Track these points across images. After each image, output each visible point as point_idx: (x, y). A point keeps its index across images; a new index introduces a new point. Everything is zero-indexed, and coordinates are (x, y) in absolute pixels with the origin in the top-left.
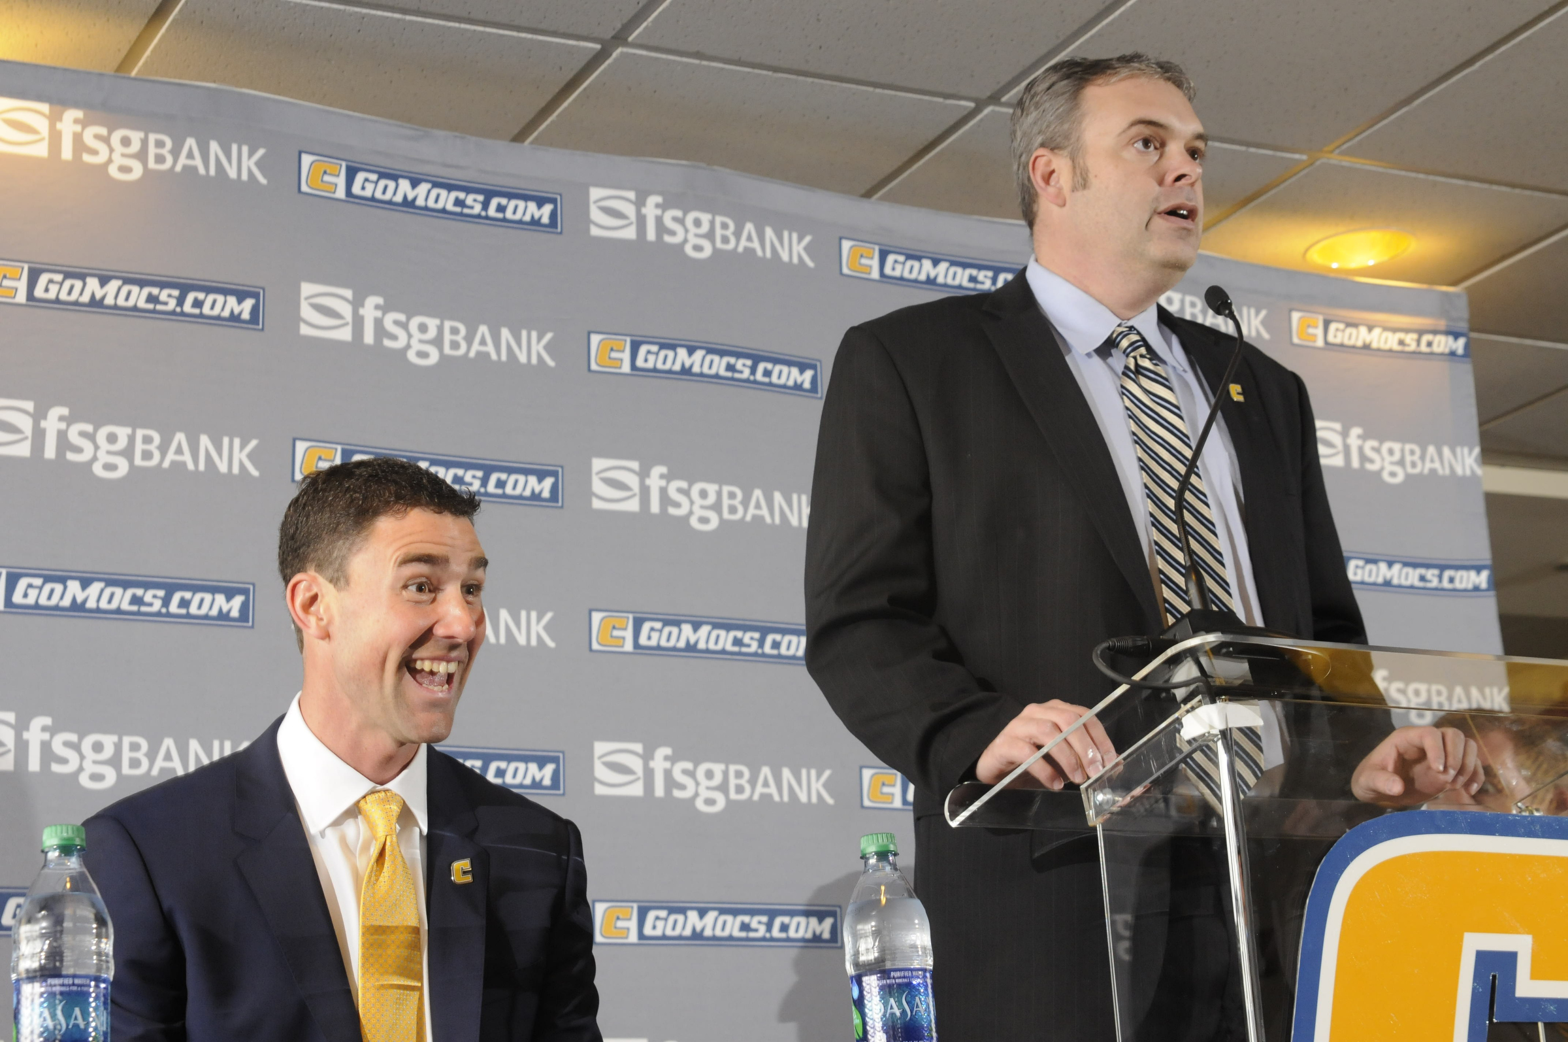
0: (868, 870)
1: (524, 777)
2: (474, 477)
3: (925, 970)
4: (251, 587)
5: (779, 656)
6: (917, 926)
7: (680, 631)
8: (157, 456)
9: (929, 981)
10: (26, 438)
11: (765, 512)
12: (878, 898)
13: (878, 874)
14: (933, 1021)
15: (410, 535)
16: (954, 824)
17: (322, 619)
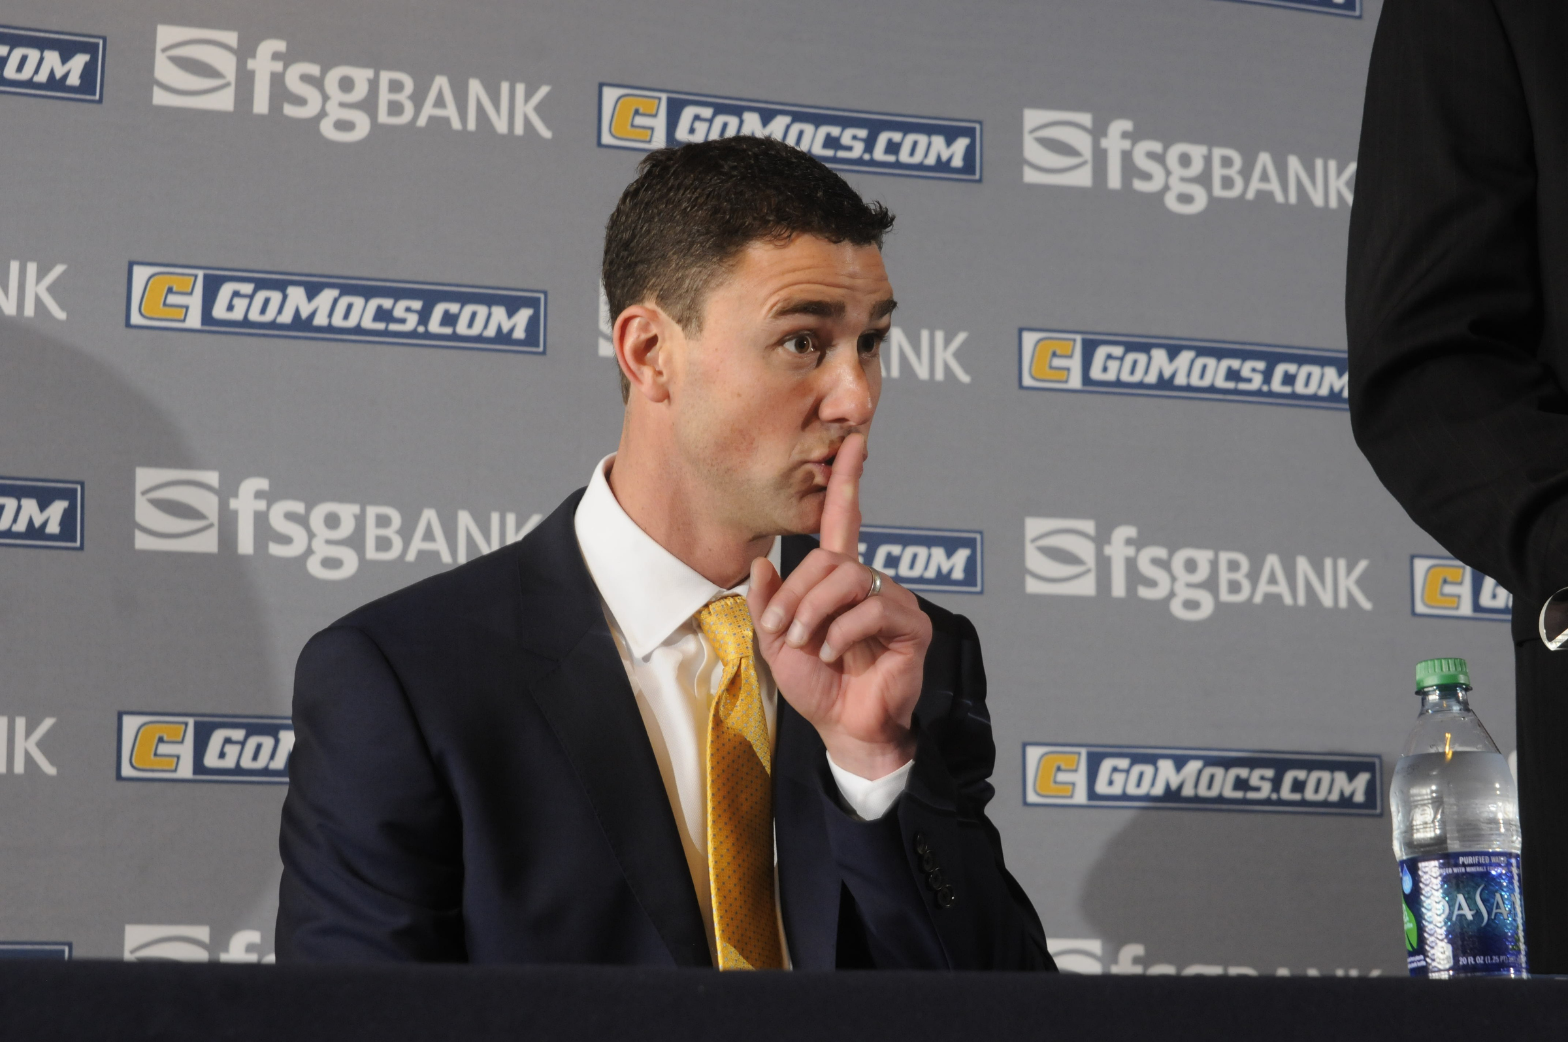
0: (1427, 711)
1: (926, 568)
2: (855, 138)
3: (1509, 855)
4: (542, 296)
5: (1294, 396)
6: (1498, 792)
7: (1150, 359)
8: (409, 109)
9: (1515, 871)
10: (228, 85)
11: (1274, 186)
12: (1441, 750)
13: (1439, 716)
14: (1521, 928)
15: (794, 271)
16: (1553, 646)
17: (660, 373)
